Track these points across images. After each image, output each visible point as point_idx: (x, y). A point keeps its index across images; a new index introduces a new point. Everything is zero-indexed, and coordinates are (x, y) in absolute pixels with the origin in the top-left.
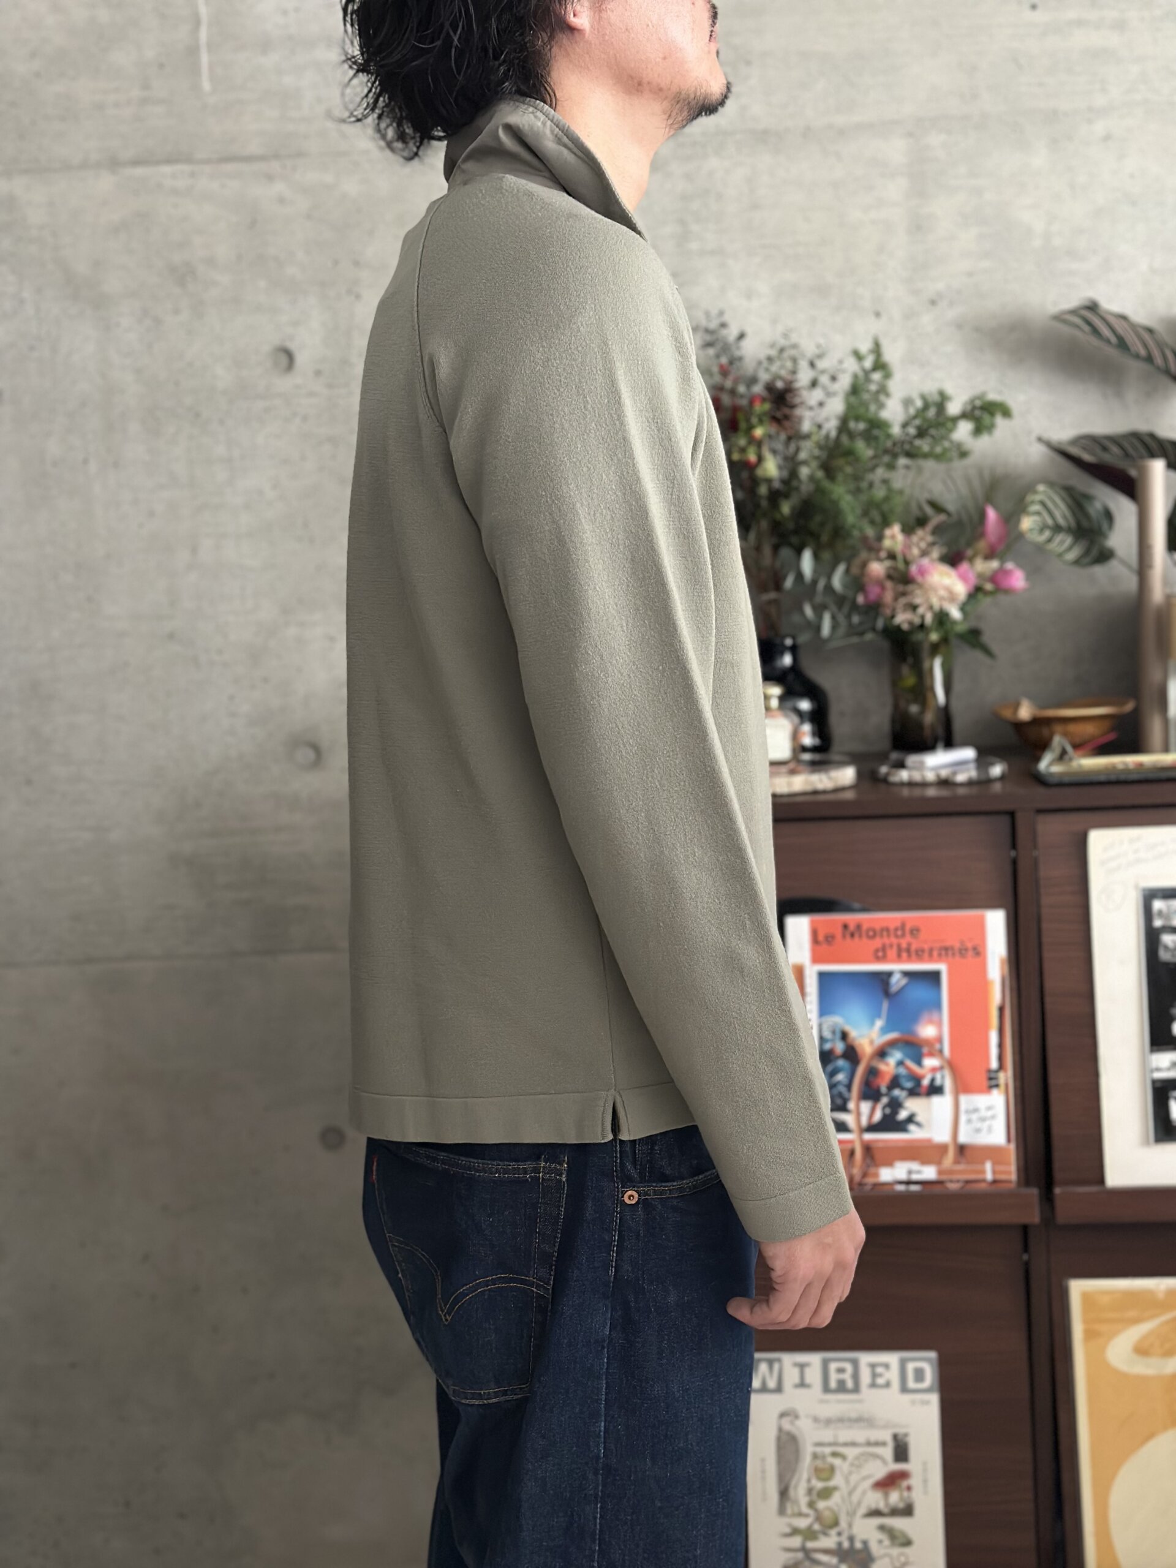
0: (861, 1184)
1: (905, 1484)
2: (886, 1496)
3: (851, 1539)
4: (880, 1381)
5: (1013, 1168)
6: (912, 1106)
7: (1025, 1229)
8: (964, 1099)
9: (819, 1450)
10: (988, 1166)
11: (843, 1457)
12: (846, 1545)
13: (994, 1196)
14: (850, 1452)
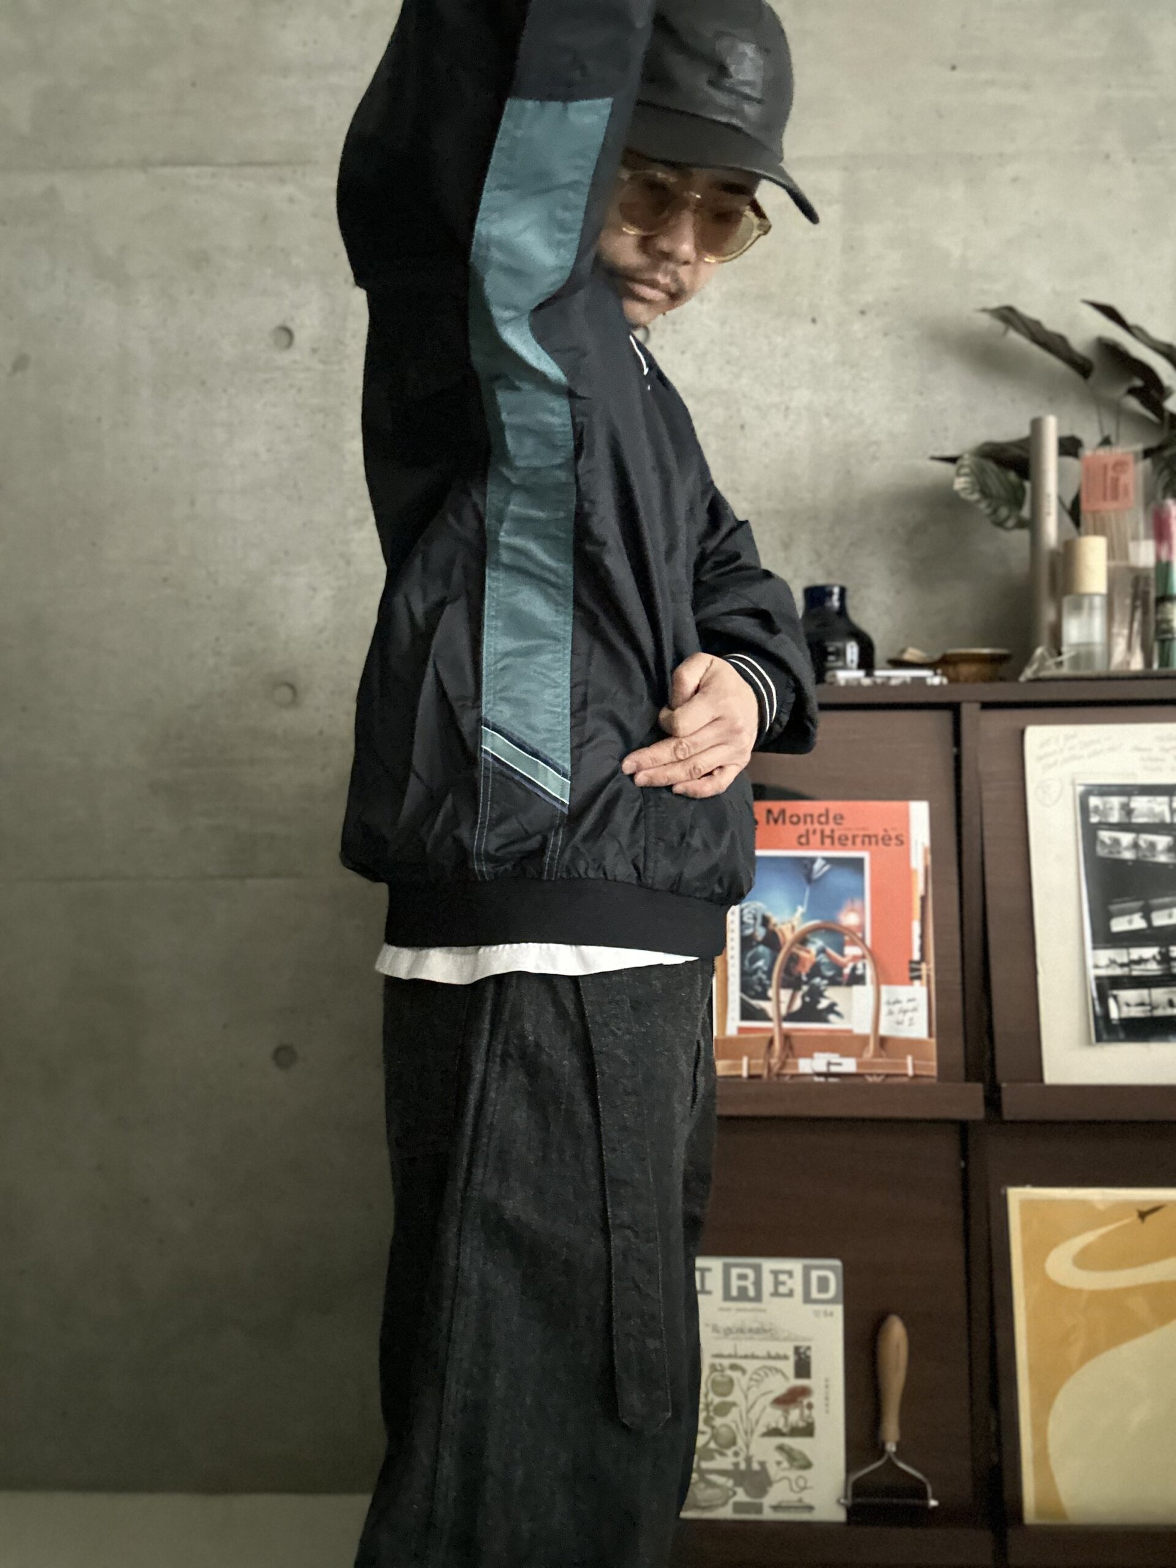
0: (779, 1075)
1: (805, 1402)
2: (786, 1413)
3: (749, 1460)
4: (783, 1289)
5: (933, 1063)
6: (832, 995)
7: (965, 1126)
8: (884, 989)
9: (717, 1361)
10: (909, 1060)
11: (743, 1371)
12: (743, 1466)
13: (916, 1090)
14: (750, 1365)
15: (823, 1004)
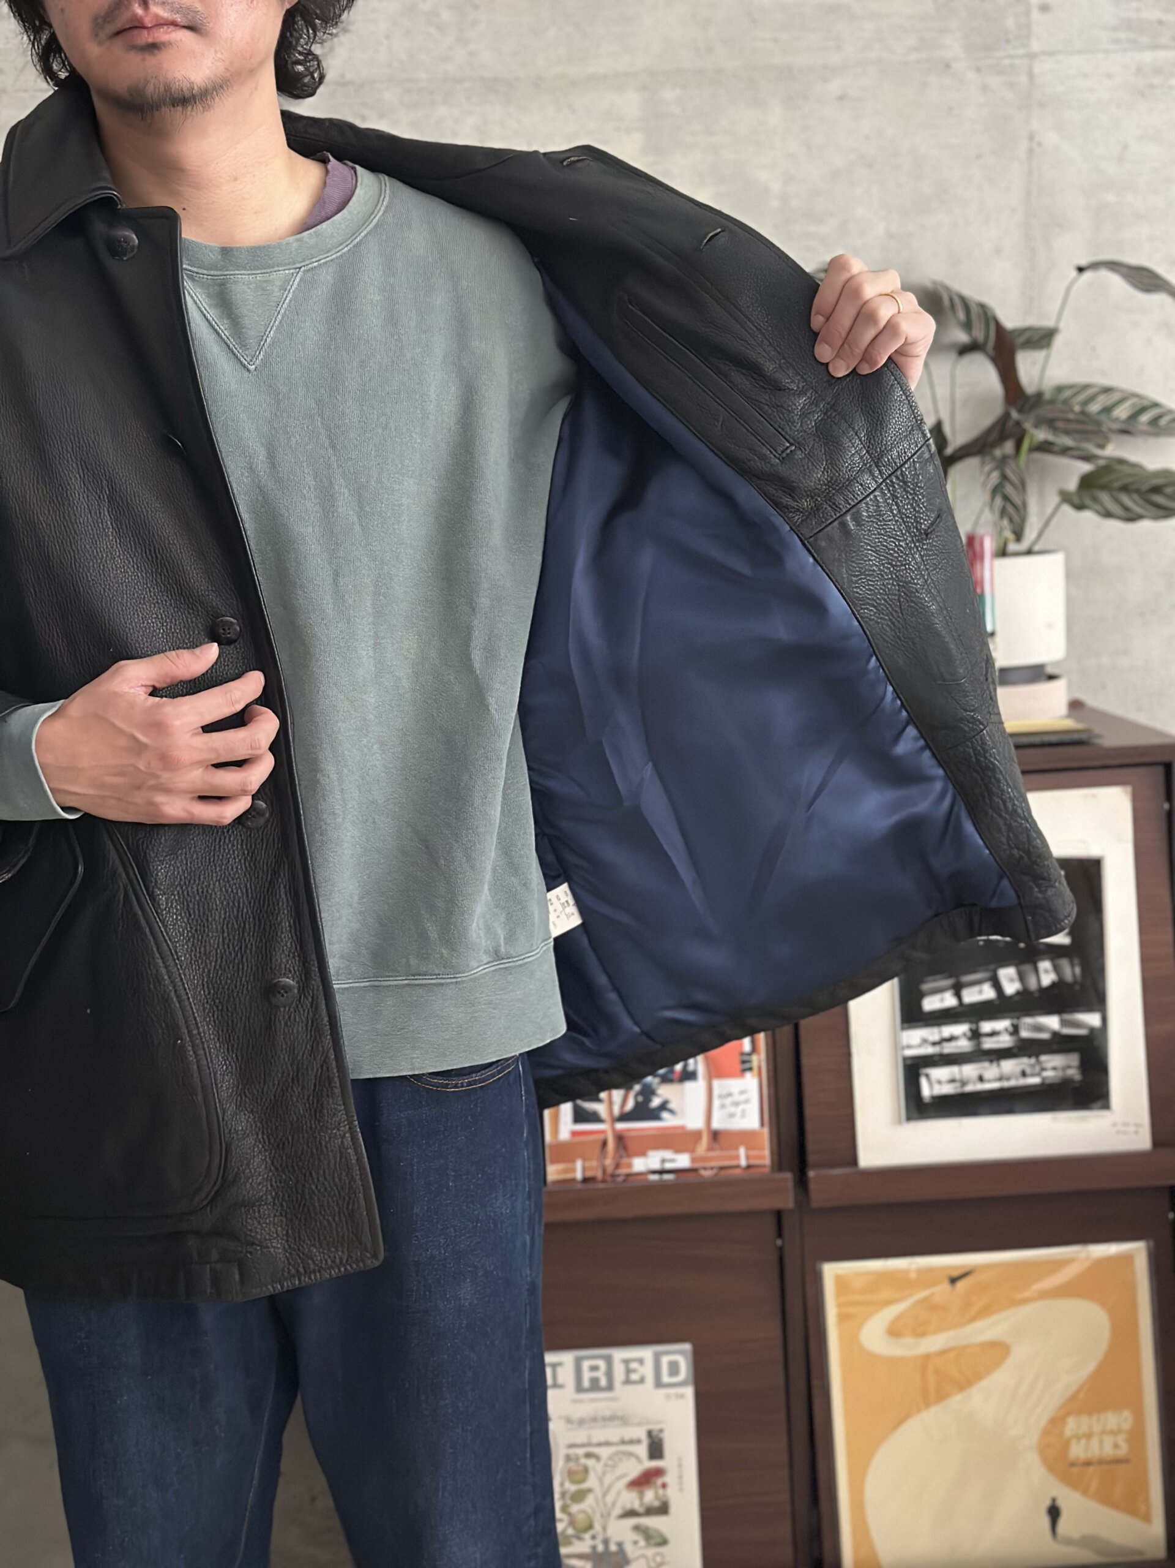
0: (613, 1176)
1: (659, 1481)
2: (641, 1495)
3: (606, 1542)
4: (634, 1377)
5: (767, 1153)
6: (665, 1093)
7: (779, 1214)
8: (716, 1083)
9: (572, 1451)
10: (742, 1151)
11: (597, 1458)
12: (600, 1548)
13: (749, 1180)
14: (604, 1452)
15: (656, 1102)
